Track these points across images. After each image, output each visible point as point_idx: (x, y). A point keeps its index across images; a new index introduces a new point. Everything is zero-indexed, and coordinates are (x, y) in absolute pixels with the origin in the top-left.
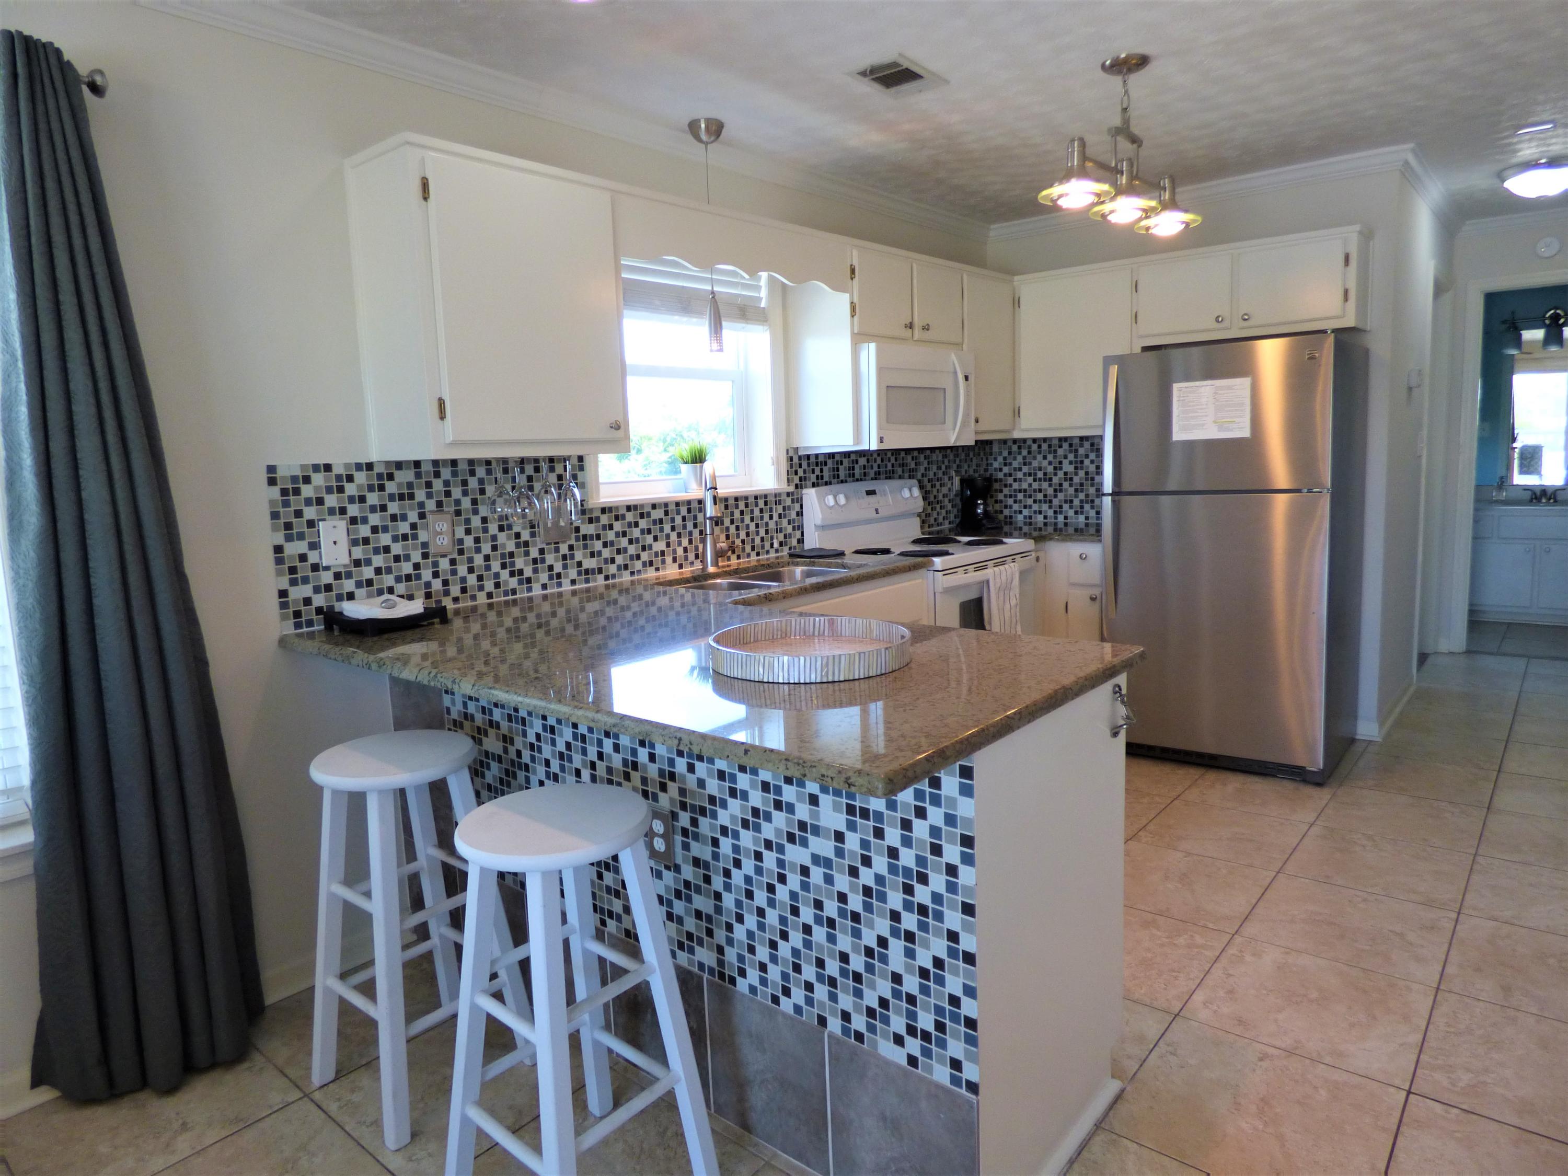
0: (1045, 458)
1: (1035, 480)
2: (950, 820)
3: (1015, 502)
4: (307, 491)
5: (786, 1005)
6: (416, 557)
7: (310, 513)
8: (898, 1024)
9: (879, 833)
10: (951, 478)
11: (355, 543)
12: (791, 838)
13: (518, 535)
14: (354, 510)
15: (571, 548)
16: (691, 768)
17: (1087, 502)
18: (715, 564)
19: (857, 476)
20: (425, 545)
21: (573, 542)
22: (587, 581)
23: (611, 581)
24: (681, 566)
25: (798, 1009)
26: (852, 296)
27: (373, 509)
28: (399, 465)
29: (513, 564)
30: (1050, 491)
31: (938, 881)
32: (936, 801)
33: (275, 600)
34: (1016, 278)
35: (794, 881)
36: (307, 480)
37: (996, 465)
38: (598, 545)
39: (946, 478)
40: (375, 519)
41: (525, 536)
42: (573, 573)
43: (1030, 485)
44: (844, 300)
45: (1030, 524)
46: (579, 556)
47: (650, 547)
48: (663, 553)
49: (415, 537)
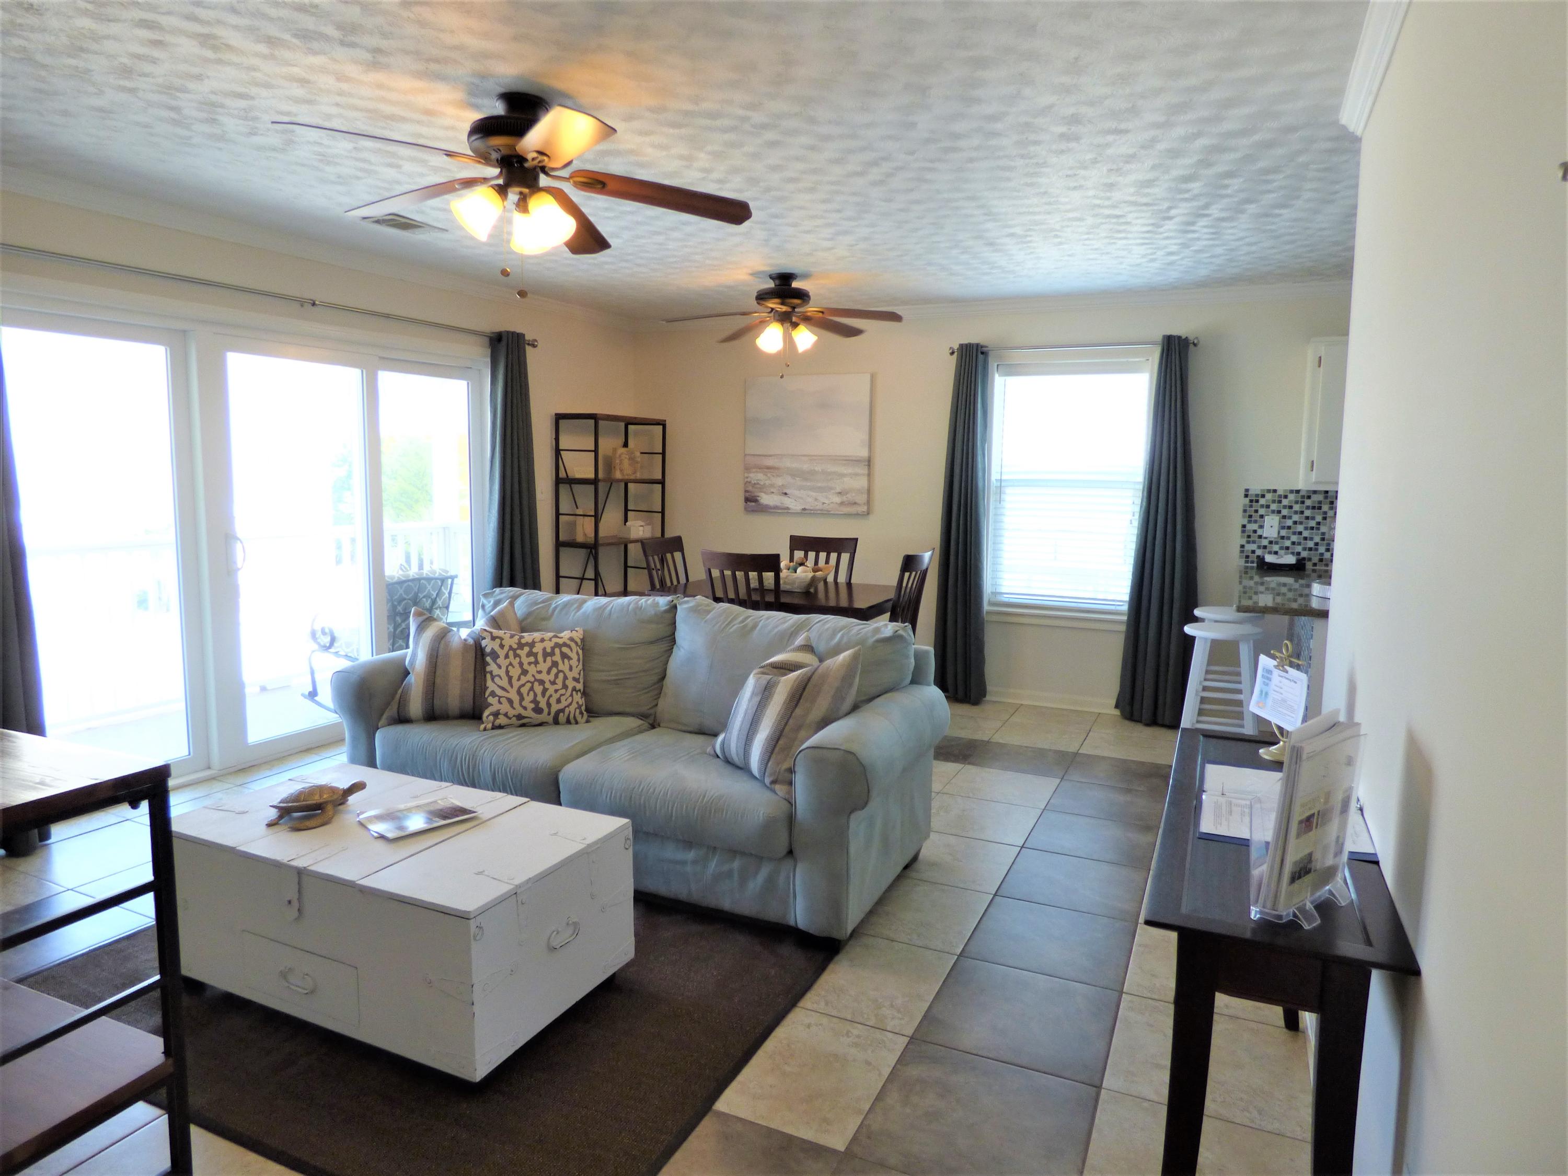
4: (1263, 501)
7: (1262, 511)
11: (1283, 528)
14: (1285, 512)
27: (1296, 512)
33: (1238, 549)
36: (1263, 496)
40: (1296, 518)
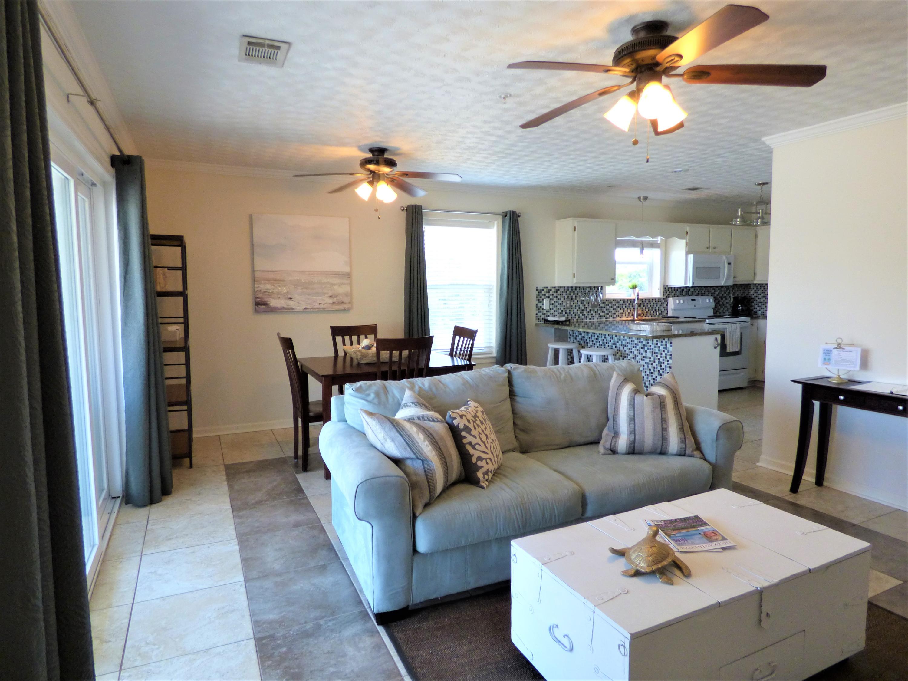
2: (668, 352)
3: (758, 306)
4: (543, 292)
6: (562, 309)
7: (543, 297)
9: (657, 356)
10: (730, 297)
11: (550, 304)
12: (642, 360)
13: (585, 305)
14: (551, 297)
15: (597, 310)
16: (623, 348)
18: (637, 317)
19: (688, 294)
20: (564, 306)
21: (598, 308)
22: (601, 319)
23: (607, 320)
24: (627, 318)
26: (686, 241)
27: (555, 297)
28: (561, 287)
29: (583, 312)
31: (666, 363)
32: (666, 349)
33: (535, 315)
36: (543, 290)
37: (752, 293)
38: (604, 310)
39: (728, 297)
40: (555, 299)
41: (587, 306)
42: (597, 316)
43: (764, 301)
44: (683, 242)
45: (763, 315)
46: (599, 312)
47: (619, 311)
48: (622, 313)
49: (562, 304)
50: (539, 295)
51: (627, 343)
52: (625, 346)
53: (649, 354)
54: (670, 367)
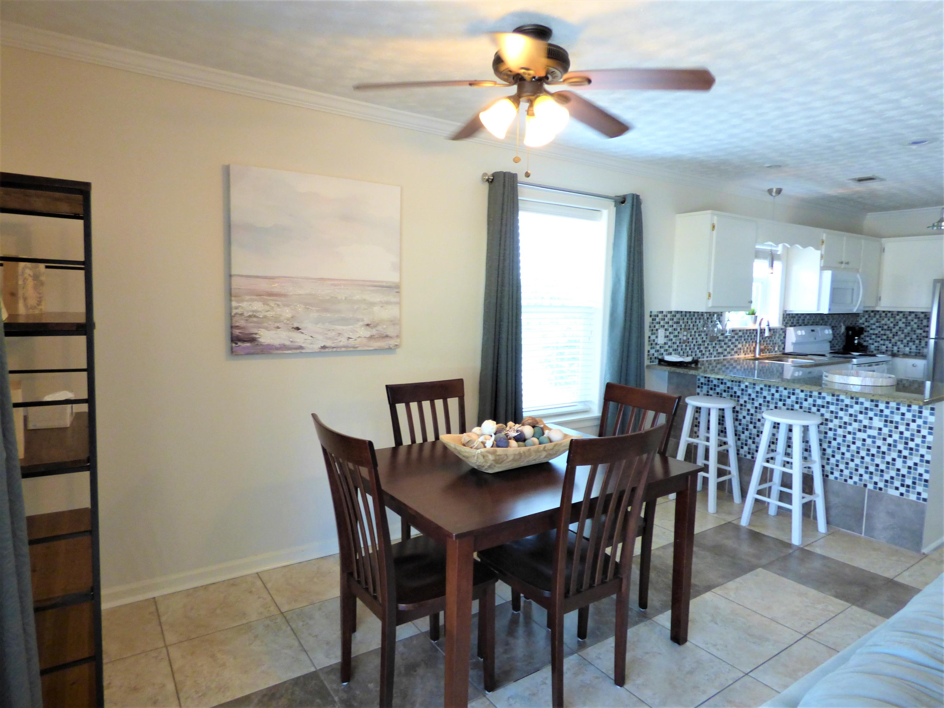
0: (889, 320)
1: (882, 330)
2: (925, 423)
4: (658, 320)
5: (850, 482)
6: (678, 343)
7: (657, 326)
8: (897, 483)
9: (896, 428)
10: (841, 326)
12: (860, 430)
13: (703, 338)
15: (716, 344)
16: (818, 410)
17: (911, 341)
18: (759, 354)
19: (806, 323)
20: (680, 339)
21: (716, 342)
22: (719, 357)
23: (725, 358)
24: (745, 354)
25: (855, 483)
26: (821, 252)
27: (670, 326)
28: (677, 312)
29: (700, 348)
30: (891, 335)
31: (918, 440)
32: (920, 417)
33: (647, 353)
34: (884, 240)
35: (859, 443)
36: (658, 316)
38: (723, 344)
41: (704, 339)
42: (715, 353)
43: (879, 332)
44: (818, 253)
46: (718, 347)
47: (737, 346)
48: (741, 349)
49: (678, 336)
50: (653, 323)
51: (828, 403)
52: (823, 407)
53: (877, 423)
54: (929, 448)
